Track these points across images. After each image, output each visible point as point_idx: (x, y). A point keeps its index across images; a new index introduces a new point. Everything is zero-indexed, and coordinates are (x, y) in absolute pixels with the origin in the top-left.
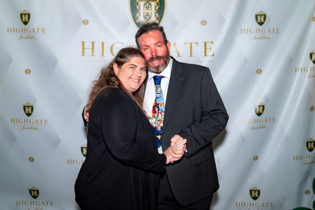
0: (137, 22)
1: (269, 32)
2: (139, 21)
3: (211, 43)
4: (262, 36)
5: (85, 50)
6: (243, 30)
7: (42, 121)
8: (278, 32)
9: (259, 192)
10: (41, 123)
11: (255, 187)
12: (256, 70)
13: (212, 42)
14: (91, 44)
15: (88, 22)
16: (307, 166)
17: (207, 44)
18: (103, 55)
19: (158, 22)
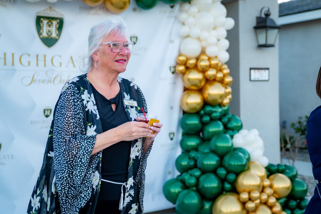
0: (41, 37)
1: (139, 50)
2: (43, 37)
14: (3, 54)
18: (13, 64)
19: (57, 38)
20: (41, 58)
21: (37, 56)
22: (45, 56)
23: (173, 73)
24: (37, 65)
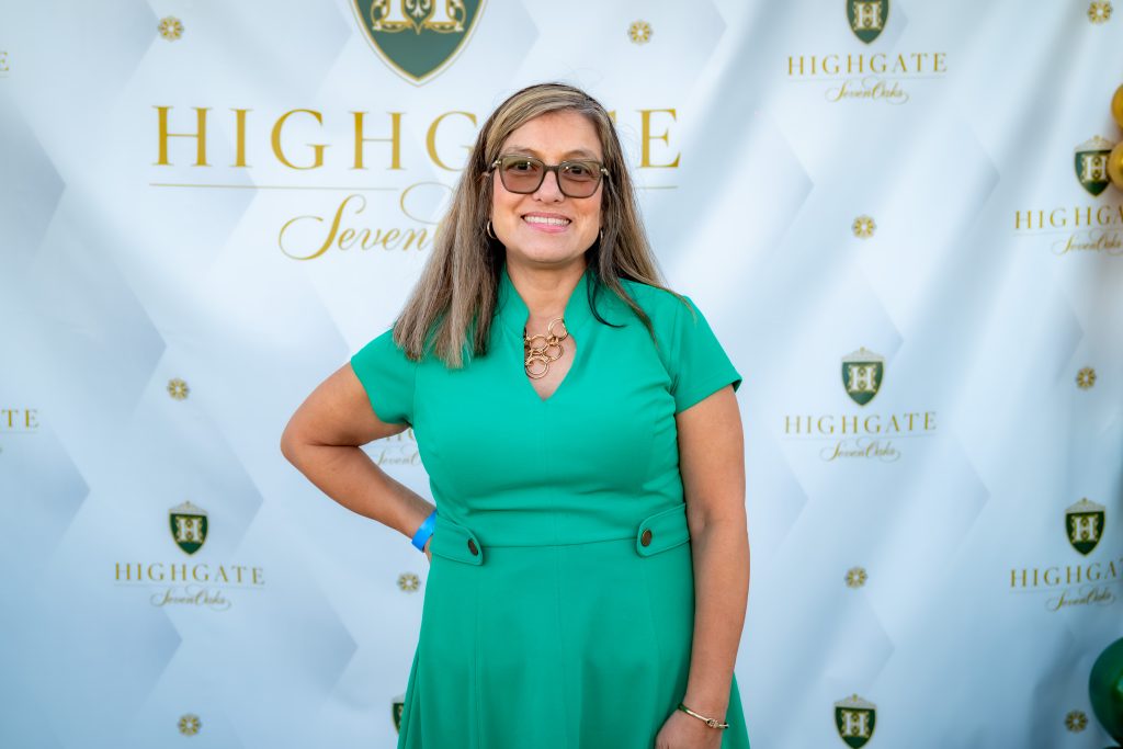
0: (378, 27)
1: (900, 68)
2: (384, 27)
3: (669, 115)
4: (871, 84)
5: (170, 140)
6: (796, 62)
7: (14, 414)
8: (940, 66)
9: (872, 714)
10: (10, 424)
11: (855, 696)
12: (852, 222)
13: (673, 112)
14: (194, 116)
15: (179, 29)
16: (1067, 613)
17: (653, 118)
18: (241, 162)
19: (458, 28)
20: (377, 128)
21: (359, 117)
22: (396, 118)
23: (1097, 187)
24: (359, 164)
